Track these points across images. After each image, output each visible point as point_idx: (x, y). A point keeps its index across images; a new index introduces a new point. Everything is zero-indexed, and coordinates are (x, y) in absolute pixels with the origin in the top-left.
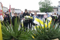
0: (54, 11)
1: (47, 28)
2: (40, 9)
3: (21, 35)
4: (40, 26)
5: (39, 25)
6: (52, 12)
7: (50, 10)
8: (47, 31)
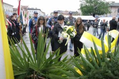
0: (110, 13)
1: (108, 53)
2: (82, 8)
3: (51, 67)
4: (94, 49)
5: (92, 48)
6: (106, 14)
7: (102, 10)
8: (108, 59)
